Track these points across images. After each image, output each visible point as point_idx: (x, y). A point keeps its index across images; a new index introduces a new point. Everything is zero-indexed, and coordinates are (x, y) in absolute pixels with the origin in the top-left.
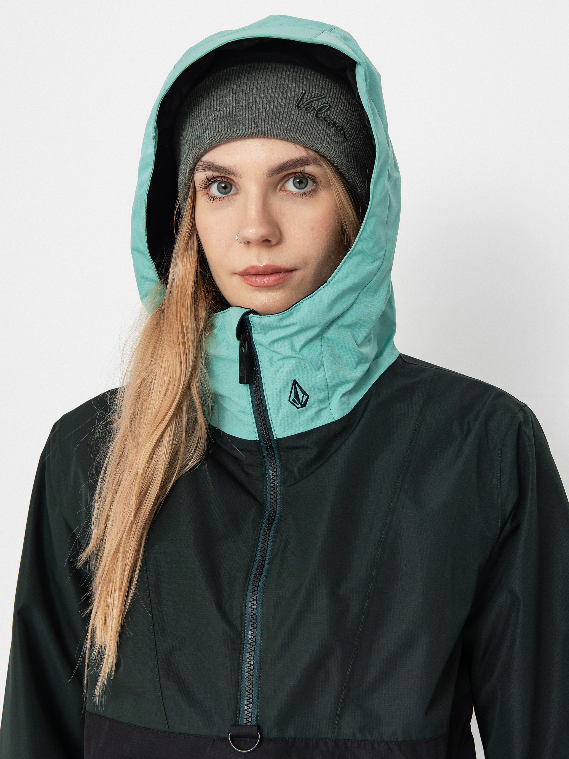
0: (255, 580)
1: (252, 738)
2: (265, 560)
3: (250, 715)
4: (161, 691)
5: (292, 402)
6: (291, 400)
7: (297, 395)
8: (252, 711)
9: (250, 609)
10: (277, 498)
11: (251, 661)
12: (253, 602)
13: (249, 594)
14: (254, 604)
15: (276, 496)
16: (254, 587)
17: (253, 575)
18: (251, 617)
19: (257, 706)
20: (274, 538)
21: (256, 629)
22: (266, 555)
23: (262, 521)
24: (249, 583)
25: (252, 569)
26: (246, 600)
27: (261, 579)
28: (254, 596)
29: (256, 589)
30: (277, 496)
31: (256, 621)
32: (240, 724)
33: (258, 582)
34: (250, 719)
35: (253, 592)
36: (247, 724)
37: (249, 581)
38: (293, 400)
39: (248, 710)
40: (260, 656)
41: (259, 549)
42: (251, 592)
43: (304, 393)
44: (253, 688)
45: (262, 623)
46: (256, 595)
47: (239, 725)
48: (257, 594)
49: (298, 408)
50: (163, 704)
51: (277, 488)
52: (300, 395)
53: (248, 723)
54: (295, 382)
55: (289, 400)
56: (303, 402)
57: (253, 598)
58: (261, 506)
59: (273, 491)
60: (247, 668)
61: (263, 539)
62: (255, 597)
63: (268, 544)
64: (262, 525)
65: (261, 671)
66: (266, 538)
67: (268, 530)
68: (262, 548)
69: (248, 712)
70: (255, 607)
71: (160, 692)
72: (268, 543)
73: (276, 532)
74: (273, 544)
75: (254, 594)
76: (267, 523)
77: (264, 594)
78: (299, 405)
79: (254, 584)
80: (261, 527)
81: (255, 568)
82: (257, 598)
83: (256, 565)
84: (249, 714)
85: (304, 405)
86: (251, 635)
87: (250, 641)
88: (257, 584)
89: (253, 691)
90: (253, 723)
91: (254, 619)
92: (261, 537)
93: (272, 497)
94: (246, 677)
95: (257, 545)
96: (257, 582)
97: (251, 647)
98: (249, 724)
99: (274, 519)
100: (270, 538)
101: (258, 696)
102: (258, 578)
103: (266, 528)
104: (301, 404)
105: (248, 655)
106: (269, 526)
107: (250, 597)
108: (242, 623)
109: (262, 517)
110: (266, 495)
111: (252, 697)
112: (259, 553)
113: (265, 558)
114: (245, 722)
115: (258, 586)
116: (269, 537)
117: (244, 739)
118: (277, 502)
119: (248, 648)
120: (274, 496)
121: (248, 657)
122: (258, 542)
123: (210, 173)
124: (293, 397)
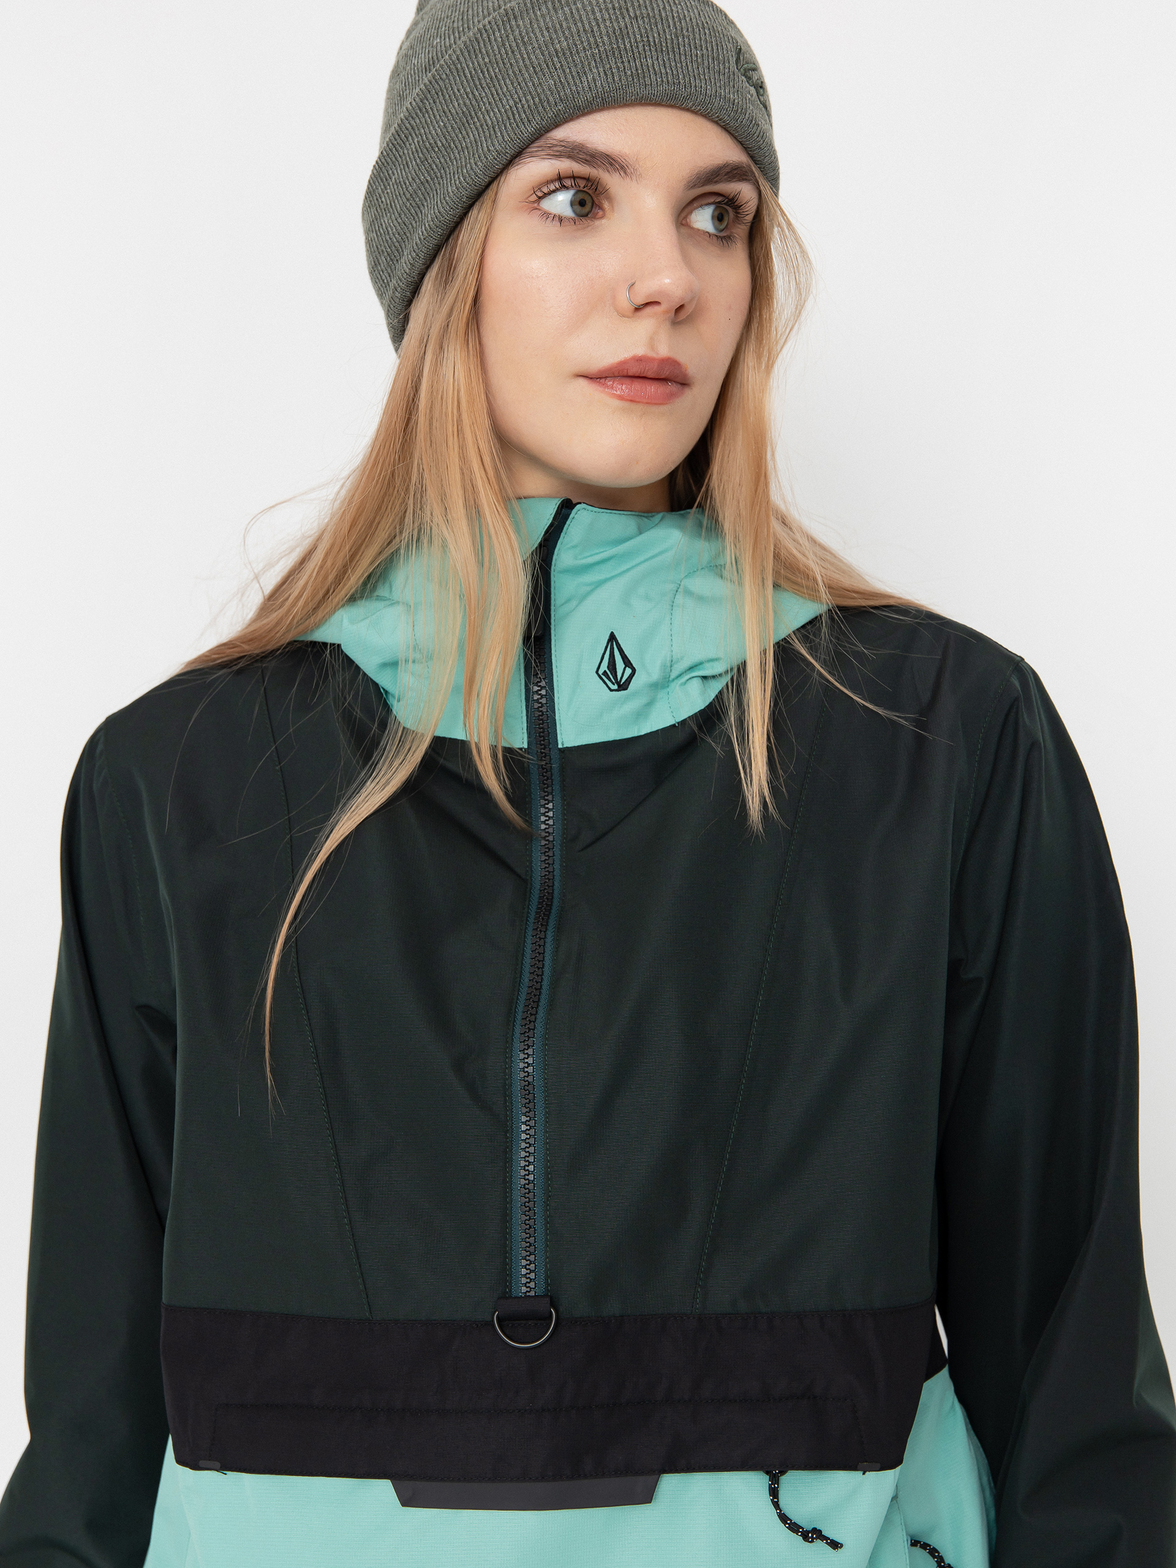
0: (526, 1019)
1: (540, 1320)
2: (542, 981)
3: (532, 1276)
4: (354, 1241)
5: (603, 677)
6: (601, 672)
7: (612, 665)
8: (535, 1268)
9: (522, 1074)
10: (554, 868)
11: (529, 1174)
12: (526, 1060)
13: (517, 1045)
14: (529, 1065)
15: (552, 864)
16: (526, 1032)
17: (521, 1008)
18: (524, 1089)
19: (546, 1259)
20: (557, 941)
21: (535, 1112)
22: (543, 971)
23: (526, 910)
24: (514, 1026)
25: (518, 999)
26: (511, 1058)
27: (538, 1016)
28: (527, 1050)
29: (531, 1034)
30: (554, 863)
31: (534, 1097)
32: (514, 1294)
33: (534, 1022)
34: (532, 1285)
35: (525, 1040)
36: (528, 1294)
37: (515, 1021)
38: (605, 673)
39: (528, 1267)
40: (547, 1164)
41: (527, 961)
42: (521, 1042)
43: (627, 663)
44: (535, 1224)
45: (546, 1100)
46: (532, 1046)
47: (510, 1297)
48: (534, 1044)
49: (611, 690)
50: (360, 1266)
51: (553, 848)
52: (620, 664)
53: (529, 1292)
54: (612, 638)
55: (597, 672)
56: (623, 681)
57: (526, 1051)
58: (523, 882)
59: (547, 854)
60: (521, 1187)
61: (535, 943)
62: (530, 1051)
63: (544, 952)
64: (528, 917)
65: (550, 1192)
66: (540, 940)
67: (542, 925)
68: (532, 959)
69: (528, 1271)
70: (530, 1069)
71: (353, 1244)
72: (544, 949)
73: (559, 929)
74: (556, 950)
75: (527, 1044)
76: (537, 913)
77: (546, 1045)
78: (614, 684)
79: (525, 1026)
80: (527, 920)
81: (523, 997)
82: (533, 1052)
83: (524, 990)
84: (529, 1274)
85: (623, 686)
86: (525, 1123)
87: (524, 1136)
88: (531, 1026)
89: (535, 1230)
90: (540, 1291)
91: (529, 1093)
92: (529, 940)
93: (544, 865)
94: (522, 1205)
95: (523, 955)
96: (530, 1022)
97: (526, 1147)
98: (532, 1293)
99: (551, 906)
100: (549, 939)
101: (546, 1240)
102: (531, 1014)
103: (538, 922)
104: (618, 683)
105: (523, 1163)
106: (543, 919)
107: (520, 1051)
108: (505, 1101)
109: (527, 903)
110: (531, 862)
111: (535, 1242)
112: (527, 969)
113: (542, 978)
114: (524, 1289)
115: (534, 1030)
116: (545, 938)
117: (524, 1322)
118: (554, 876)
119: (521, 1149)
120: (548, 863)
121: (522, 1167)
122: (524, 949)
123: (565, 165)
124: (604, 667)
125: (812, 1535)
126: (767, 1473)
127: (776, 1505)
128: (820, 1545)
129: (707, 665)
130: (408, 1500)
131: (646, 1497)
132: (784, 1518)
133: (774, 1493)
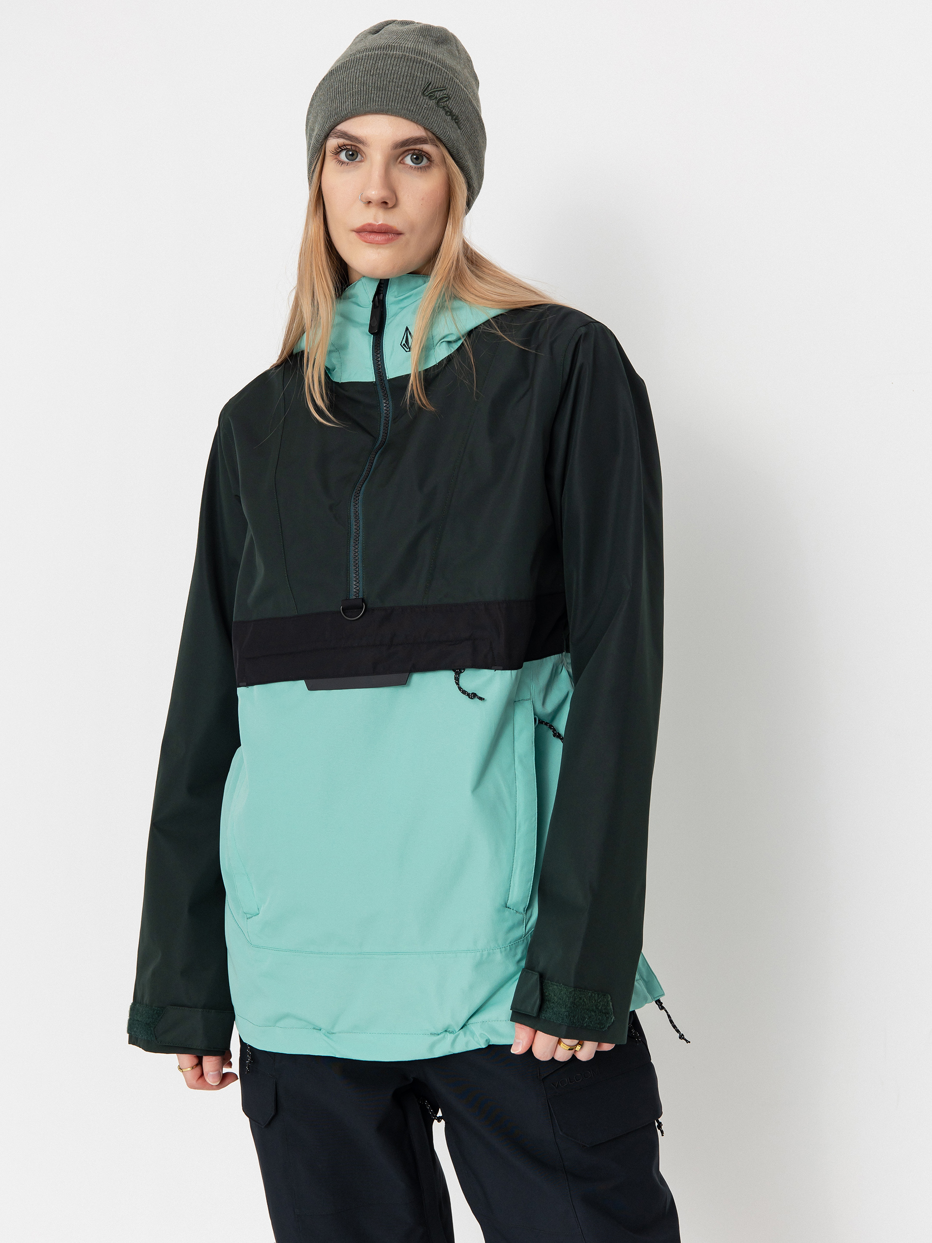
1: (358, 608)
5: (403, 346)
6: (402, 344)
7: (408, 341)
9: (354, 509)
12: (356, 503)
14: (357, 505)
19: (363, 584)
26: (351, 503)
32: (350, 598)
34: (357, 594)
36: (355, 598)
39: (356, 588)
44: (359, 570)
49: (406, 352)
54: (407, 329)
55: (401, 345)
57: (356, 500)
60: (353, 555)
70: (357, 507)
75: (357, 497)
78: (408, 349)
84: (357, 590)
88: (358, 495)
89: (359, 573)
90: (360, 597)
94: (354, 563)
98: (357, 598)
101: (363, 576)
105: (354, 545)
111: (359, 578)
117: (353, 609)
121: (353, 547)
123: (341, 141)
124: (404, 342)
125: (473, 696)
126: (454, 671)
127: (458, 684)
128: (476, 700)
129: (450, 336)
130: (311, 688)
131: (403, 682)
132: (460, 688)
133: (457, 680)
